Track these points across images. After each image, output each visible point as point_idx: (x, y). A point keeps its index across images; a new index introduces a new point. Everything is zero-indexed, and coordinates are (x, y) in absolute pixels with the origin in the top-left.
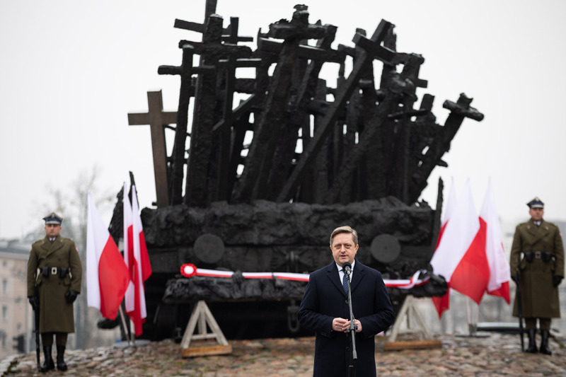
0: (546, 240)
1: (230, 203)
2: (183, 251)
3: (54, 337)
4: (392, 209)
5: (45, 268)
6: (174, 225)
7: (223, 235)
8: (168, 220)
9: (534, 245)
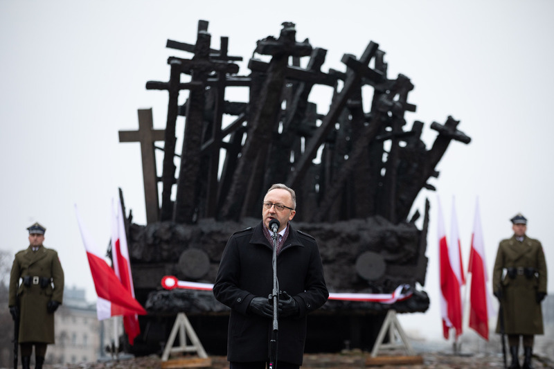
0: (529, 255)
1: (218, 219)
2: (169, 266)
3: (34, 347)
4: (378, 229)
5: (27, 277)
6: (161, 240)
7: (209, 251)
8: (155, 236)
9: (517, 260)
